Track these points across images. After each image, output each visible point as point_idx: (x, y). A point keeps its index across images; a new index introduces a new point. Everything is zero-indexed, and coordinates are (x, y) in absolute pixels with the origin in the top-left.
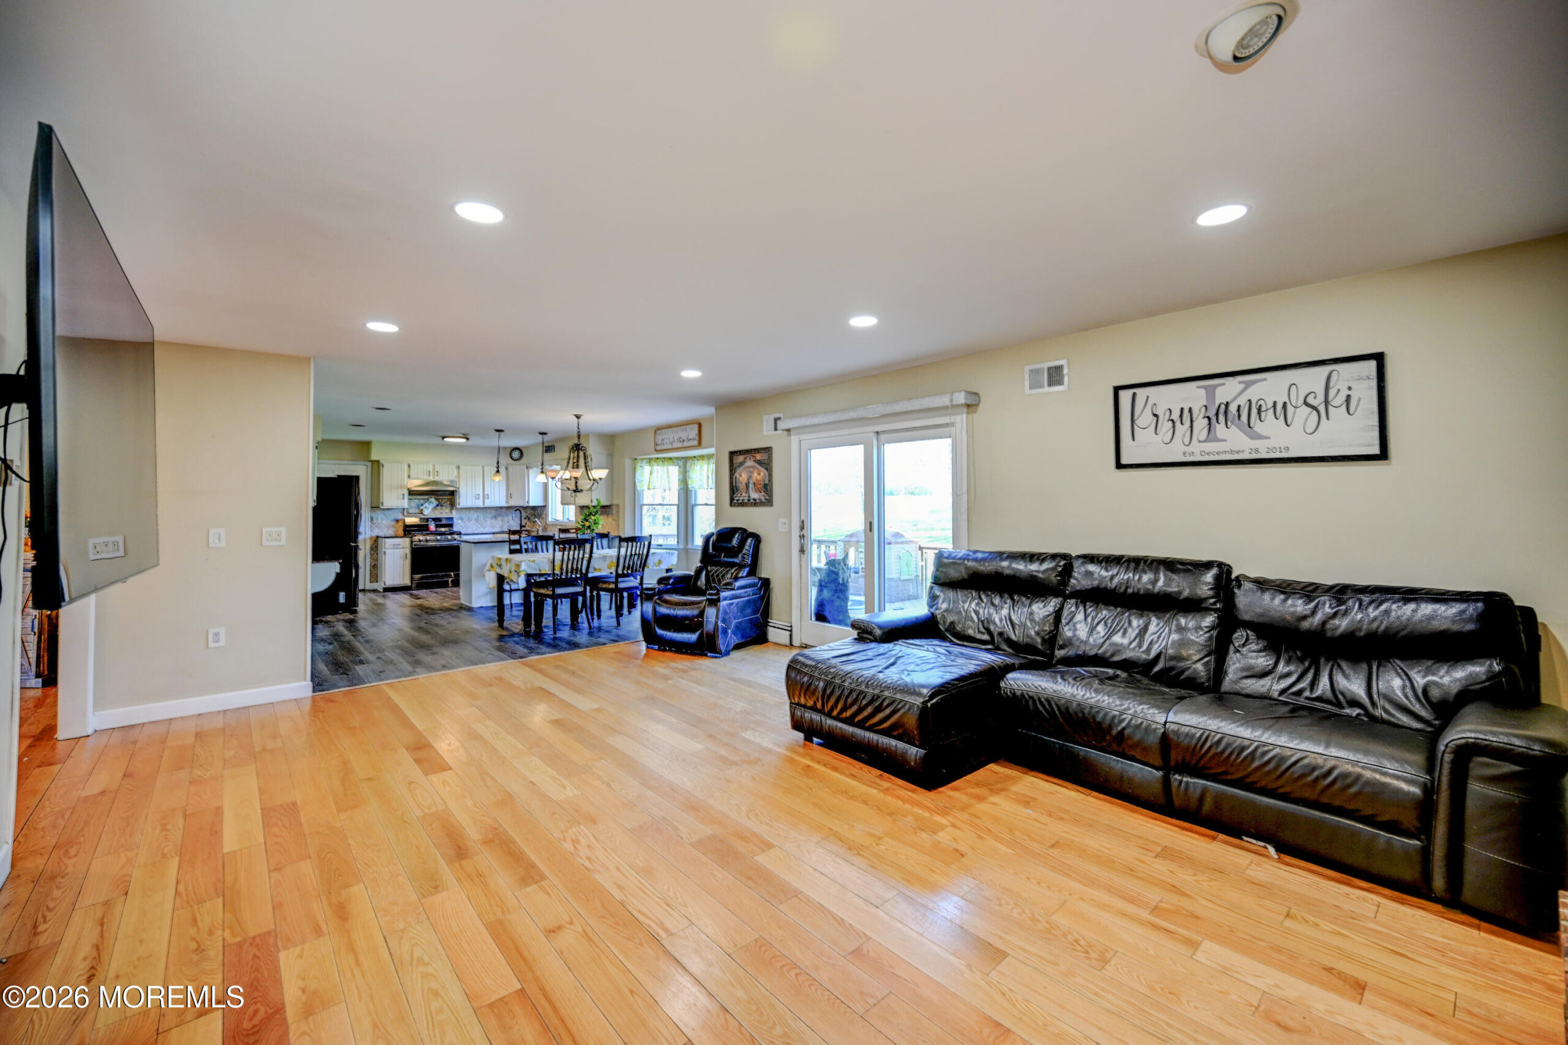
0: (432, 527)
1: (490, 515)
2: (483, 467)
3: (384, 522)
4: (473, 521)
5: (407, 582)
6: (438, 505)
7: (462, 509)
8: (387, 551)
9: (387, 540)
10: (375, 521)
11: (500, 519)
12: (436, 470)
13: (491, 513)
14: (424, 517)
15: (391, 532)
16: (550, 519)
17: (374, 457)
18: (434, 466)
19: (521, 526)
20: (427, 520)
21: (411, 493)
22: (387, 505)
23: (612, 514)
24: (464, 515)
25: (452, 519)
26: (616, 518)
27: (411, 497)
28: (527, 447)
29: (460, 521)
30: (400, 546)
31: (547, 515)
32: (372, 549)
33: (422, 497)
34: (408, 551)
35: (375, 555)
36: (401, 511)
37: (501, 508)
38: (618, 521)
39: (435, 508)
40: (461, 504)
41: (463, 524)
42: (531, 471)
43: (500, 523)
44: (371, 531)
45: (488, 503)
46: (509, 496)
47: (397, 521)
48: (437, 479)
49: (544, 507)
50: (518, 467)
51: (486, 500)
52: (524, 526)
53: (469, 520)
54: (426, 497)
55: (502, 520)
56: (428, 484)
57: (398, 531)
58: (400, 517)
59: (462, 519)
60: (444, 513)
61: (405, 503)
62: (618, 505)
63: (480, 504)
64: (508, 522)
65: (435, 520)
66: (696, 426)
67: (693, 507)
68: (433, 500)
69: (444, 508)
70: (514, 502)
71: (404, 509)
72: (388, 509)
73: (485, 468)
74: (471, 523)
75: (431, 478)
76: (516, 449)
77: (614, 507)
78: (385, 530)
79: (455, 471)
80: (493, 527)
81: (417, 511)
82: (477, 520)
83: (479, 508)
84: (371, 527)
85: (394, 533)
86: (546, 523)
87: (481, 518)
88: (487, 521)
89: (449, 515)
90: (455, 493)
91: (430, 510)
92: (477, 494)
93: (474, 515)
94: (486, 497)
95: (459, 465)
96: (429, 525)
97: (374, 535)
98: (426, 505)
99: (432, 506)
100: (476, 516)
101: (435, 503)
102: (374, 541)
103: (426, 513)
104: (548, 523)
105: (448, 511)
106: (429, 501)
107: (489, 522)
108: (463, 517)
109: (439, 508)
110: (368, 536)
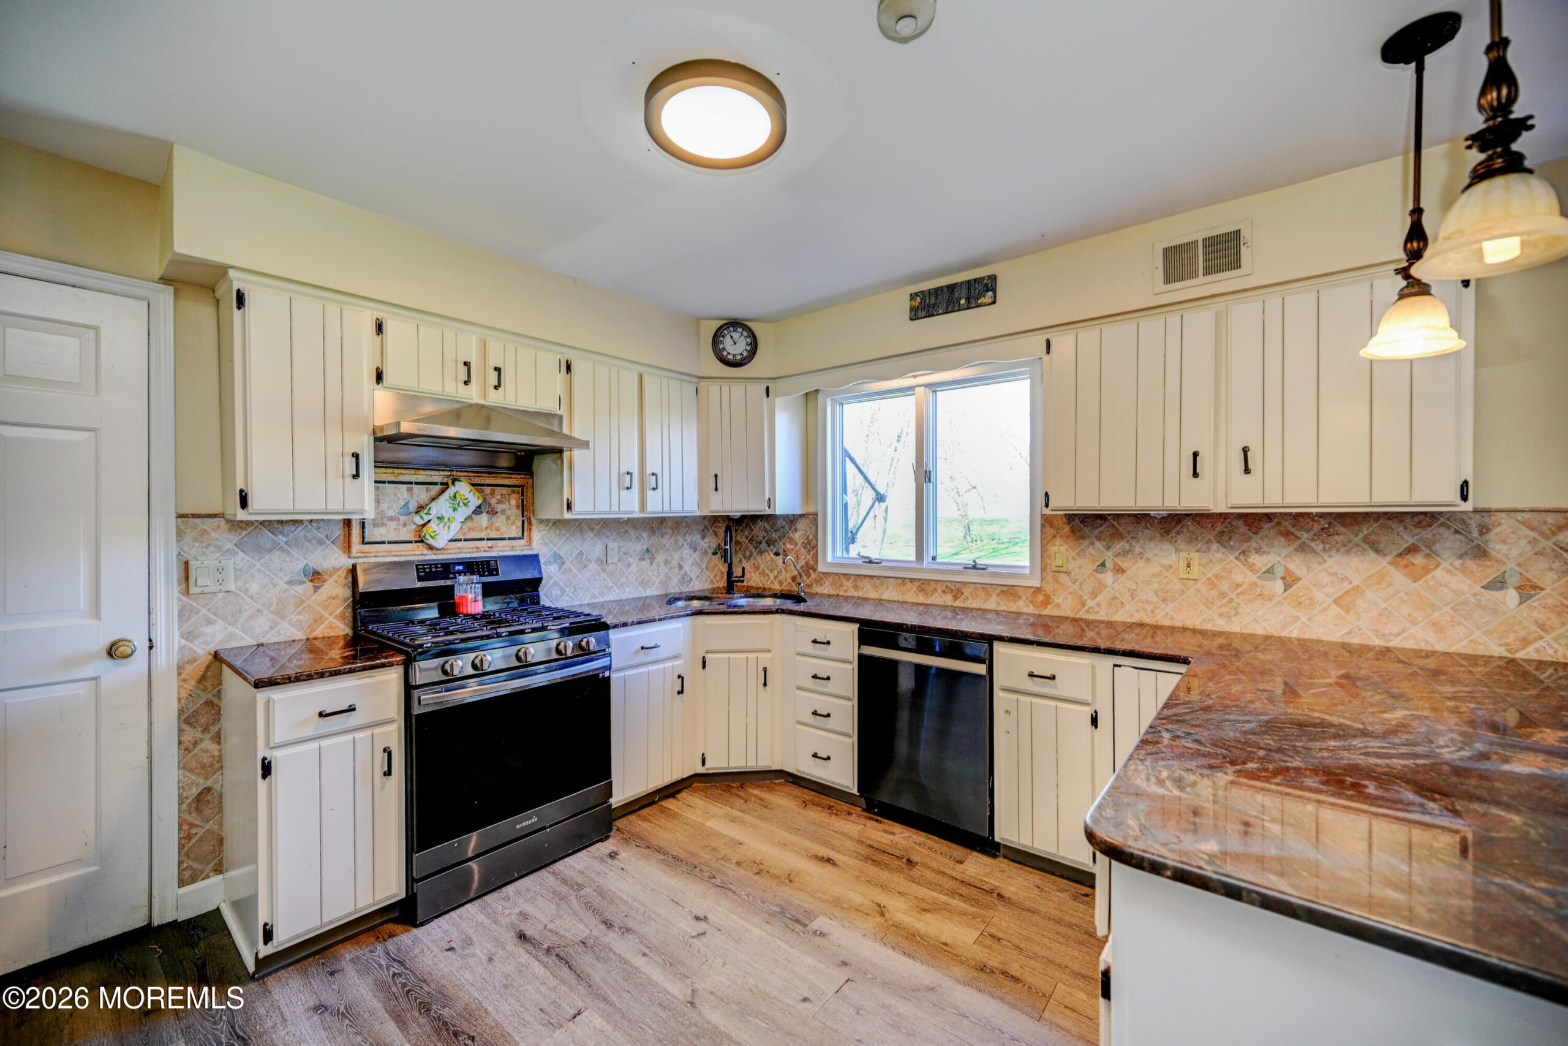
0: (466, 594)
2: (641, 377)
3: (255, 587)
4: (593, 566)
6: (478, 511)
10: (203, 580)
12: (493, 363)
14: (431, 556)
15: (288, 633)
16: (829, 559)
18: (490, 346)
19: (729, 580)
20: (446, 569)
24: (567, 547)
25: (534, 559)
27: (386, 475)
28: (767, 319)
29: (559, 569)
30: (355, 718)
31: (812, 545)
32: (187, 718)
33: (422, 476)
35: (208, 744)
36: (338, 531)
39: (469, 518)
40: (576, 506)
41: (561, 580)
42: (779, 401)
43: (663, 570)
44: (189, 636)
45: (655, 506)
46: (709, 481)
47: (318, 576)
48: (495, 398)
50: (738, 389)
51: (650, 494)
52: (741, 579)
53: (582, 560)
54: (437, 477)
55: (666, 563)
57: (318, 621)
59: (558, 559)
60: (504, 541)
61: (356, 500)
63: (629, 505)
64: (681, 567)
65: (472, 567)
68: (463, 488)
69: (500, 521)
70: (731, 503)
71: (348, 523)
72: (272, 524)
73: (648, 379)
74: (587, 574)
75: (473, 394)
76: (735, 324)
78: (262, 624)
79: (559, 380)
80: (643, 584)
81: (407, 533)
83: (608, 524)
84: (184, 614)
85: (300, 635)
86: (810, 568)
87: (613, 558)
88: (629, 565)
89: (519, 548)
90: (543, 466)
91: (454, 530)
92: (624, 470)
93: (593, 547)
94: (648, 482)
95: (573, 356)
96: (458, 593)
97: (202, 650)
98: (441, 506)
99: (464, 512)
100: (599, 548)
101: (475, 501)
102: (203, 679)
103: (440, 542)
104: (821, 568)
105: (515, 531)
106: (451, 490)
107: (634, 568)
108: (562, 553)
109: (484, 519)
110: (165, 658)
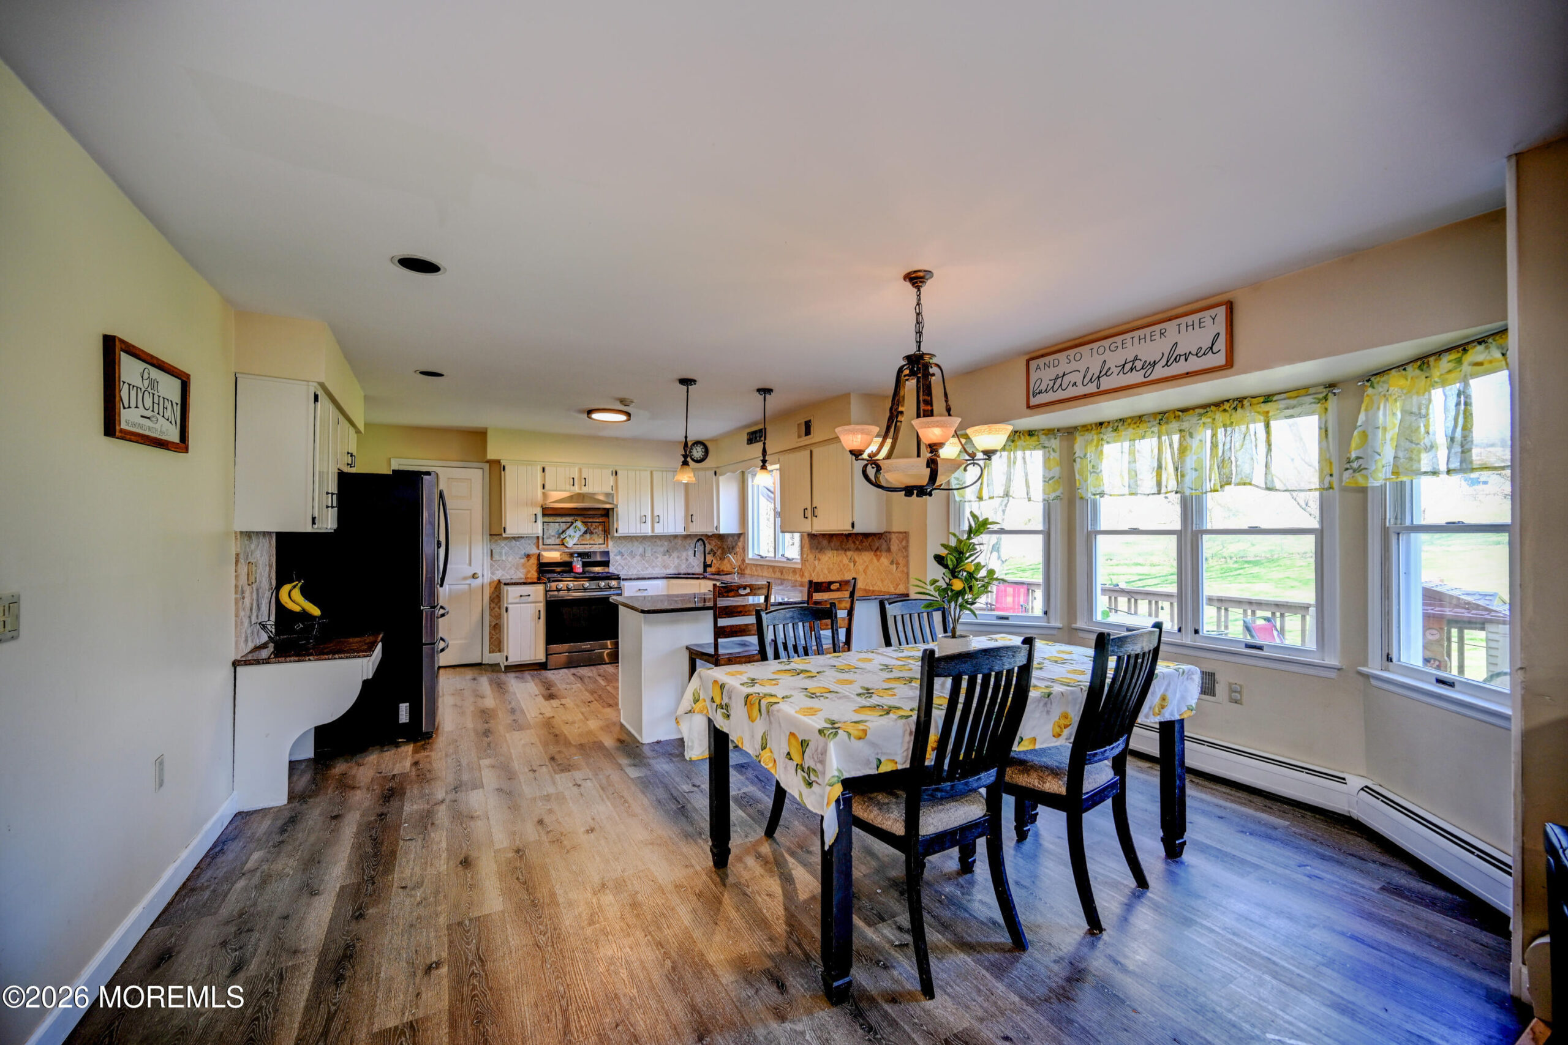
0: (578, 566)
1: (662, 549)
2: (652, 472)
3: (510, 559)
4: (638, 557)
5: (541, 657)
6: (585, 532)
7: (620, 538)
8: (510, 606)
9: (510, 588)
10: (496, 557)
11: (675, 554)
12: (583, 477)
13: (662, 546)
14: (567, 550)
15: (520, 575)
16: (750, 556)
17: (491, 455)
18: (580, 471)
19: (706, 566)
20: (571, 555)
21: (549, 513)
22: (511, 531)
23: (889, 550)
24: (625, 548)
25: (607, 553)
26: (901, 561)
27: (547, 519)
28: (714, 440)
29: (619, 557)
30: (530, 599)
31: (744, 549)
32: (492, 600)
33: (564, 519)
34: (542, 606)
35: (497, 609)
36: (535, 541)
37: (676, 537)
38: (907, 565)
39: (582, 536)
40: (620, 531)
41: (623, 562)
42: (721, 478)
43: (676, 561)
44: (493, 573)
45: (659, 530)
46: (690, 518)
47: (528, 556)
48: (585, 490)
49: (739, 535)
50: (701, 473)
51: (656, 525)
52: (710, 566)
53: (632, 555)
54: (569, 519)
55: (678, 557)
56: (571, 499)
57: (528, 572)
58: (535, 551)
59: (621, 554)
60: (595, 545)
61: (538, 529)
62: (905, 535)
63: (647, 530)
64: (687, 560)
65: (582, 555)
66: (1221, 311)
67: (1091, 537)
68: (579, 524)
69: (595, 536)
70: (698, 528)
71: (538, 538)
72: (514, 538)
73: (655, 473)
74: (634, 562)
75: (576, 489)
76: (699, 443)
77: (895, 540)
78: (512, 572)
79: (612, 479)
80: (665, 567)
81: (558, 541)
82: (643, 556)
83: (645, 538)
84: (492, 566)
85: (523, 576)
86: (744, 560)
87: (648, 554)
88: (657, 558)
89: (603, 548)
90: (611, 512)
91: (575, 540)
92: (643, 514)
93: (639, 548)
94: (655, 519)
95: (617, 468)
96: (574, 564)
97: (496, 578)
98: (570, 531)
99: (579, 534)
100: (641, 550)
101: (583, 529)
102: (496, 588)
103: (570, 545)
104: (747, 562)
105: (601, 541)
106: (574, 525)
107: (660, 559)
108: (623, 551)
109: (588, 536)
110: (487, 580)
